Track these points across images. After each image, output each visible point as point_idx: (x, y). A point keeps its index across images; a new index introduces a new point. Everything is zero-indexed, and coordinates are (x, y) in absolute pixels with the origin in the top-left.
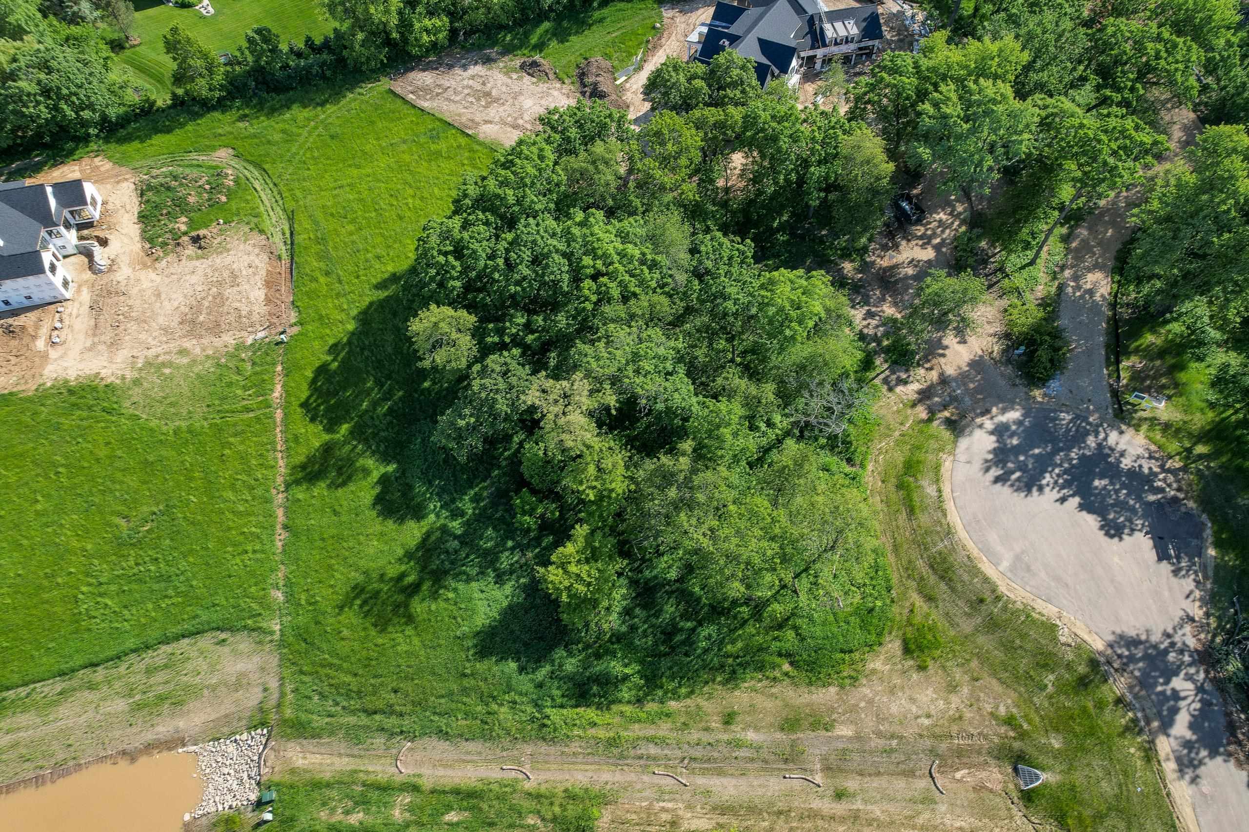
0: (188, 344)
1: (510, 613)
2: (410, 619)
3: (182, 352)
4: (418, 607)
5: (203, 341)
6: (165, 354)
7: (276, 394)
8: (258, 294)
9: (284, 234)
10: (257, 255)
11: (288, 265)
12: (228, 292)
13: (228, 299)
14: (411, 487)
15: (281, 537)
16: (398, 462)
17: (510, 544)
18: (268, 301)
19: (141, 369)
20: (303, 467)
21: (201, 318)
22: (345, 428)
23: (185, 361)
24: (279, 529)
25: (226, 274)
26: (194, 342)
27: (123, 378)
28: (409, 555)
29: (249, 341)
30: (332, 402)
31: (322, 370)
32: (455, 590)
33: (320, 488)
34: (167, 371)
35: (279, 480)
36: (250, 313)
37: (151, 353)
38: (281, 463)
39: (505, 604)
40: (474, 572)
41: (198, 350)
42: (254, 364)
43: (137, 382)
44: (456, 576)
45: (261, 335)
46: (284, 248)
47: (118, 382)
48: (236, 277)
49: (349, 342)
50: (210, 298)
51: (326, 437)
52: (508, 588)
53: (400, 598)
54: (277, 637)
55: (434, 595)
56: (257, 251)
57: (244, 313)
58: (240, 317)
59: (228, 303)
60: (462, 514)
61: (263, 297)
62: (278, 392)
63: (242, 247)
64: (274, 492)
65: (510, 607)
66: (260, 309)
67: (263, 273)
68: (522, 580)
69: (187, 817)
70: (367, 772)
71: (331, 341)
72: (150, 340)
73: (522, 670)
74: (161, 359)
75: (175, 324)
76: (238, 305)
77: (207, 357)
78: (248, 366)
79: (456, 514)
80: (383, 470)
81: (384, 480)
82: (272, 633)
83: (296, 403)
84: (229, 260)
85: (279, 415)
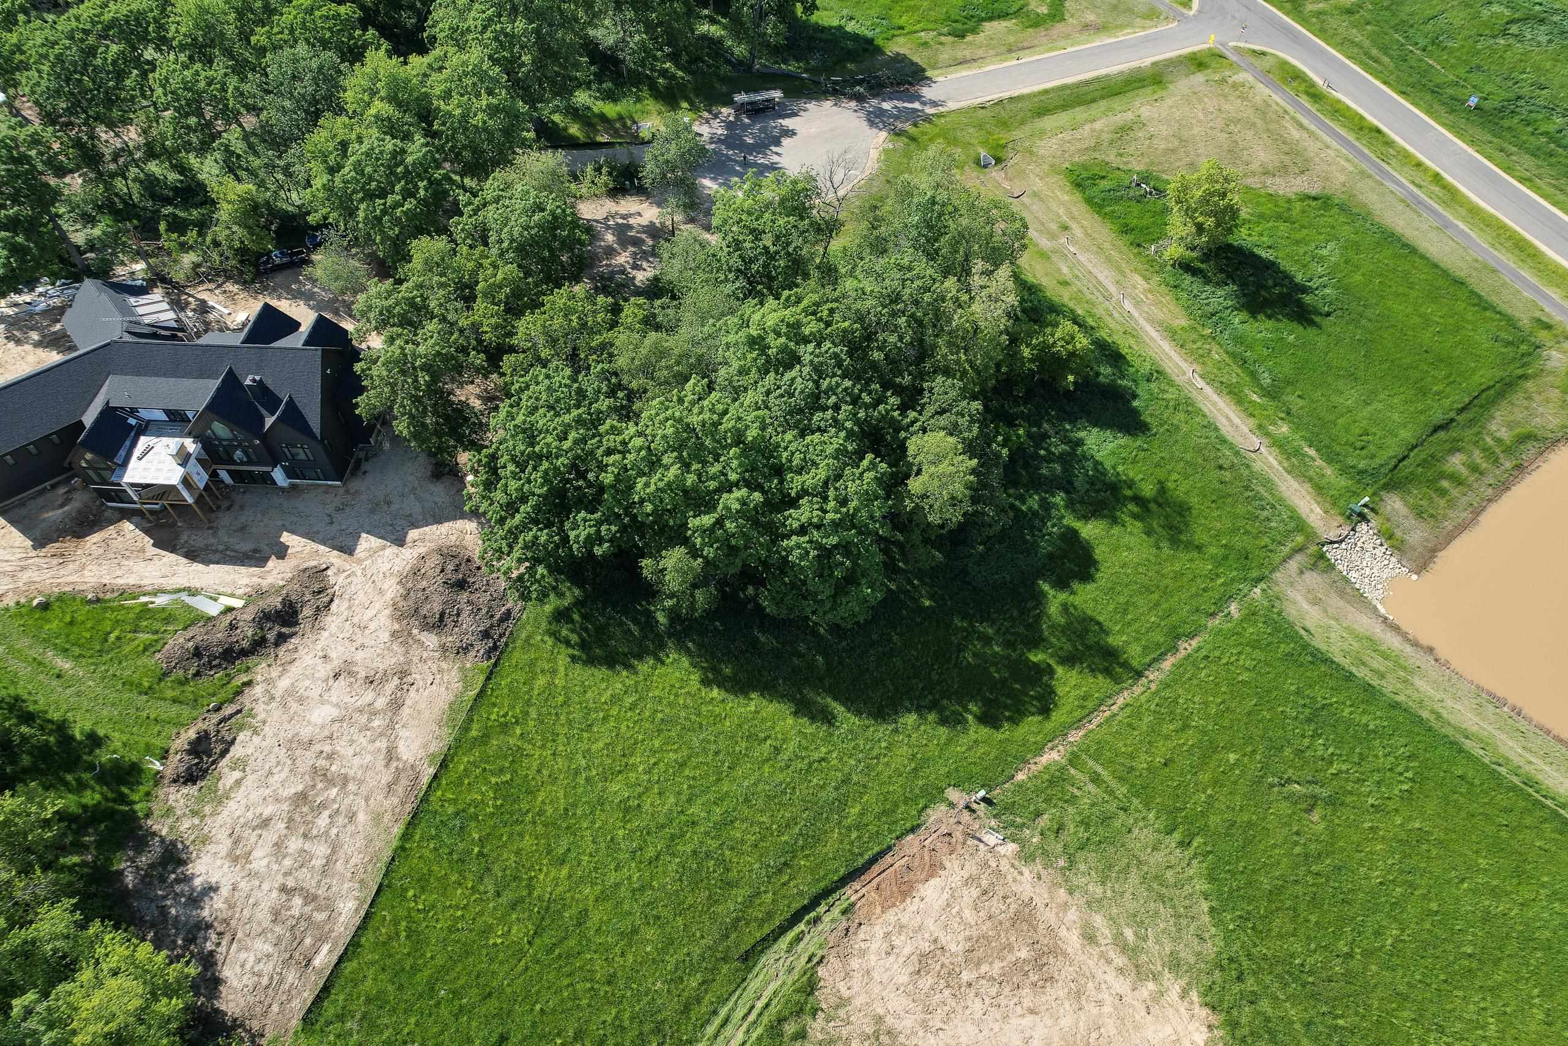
0: (1072, 940)
1: (1099, 422)
2: (1162, 489)
3: (1089, 937)
4: (1148, 490)
5: (1053, 921)
6: (1109, 962)
7: (1054, 755)
8: (932, 892)
9: (799, 939)
10: (863, 953)
11: (856, 885)
12: (955, 946)
13: (970, 939)
14: (1051, 556)
15: (1187, 647)
16: (1034, 583)
17: (1042, 452)
18: (934, 869)
19: (1155, 978)
20: (1108, 672)
21: (1023, 954)
22: (1036, 657)
23: (1098, 920)
24: (1182, 654)
25: (925, 982)
26: (1063, 932)
27: (1184, 994)
28: (1115, 521)
29: (1011, 847)
30: (1018, 686)
31: (989, 719)
32: (1114, 468)
33: (1115, 641)
34: (1129, 933)
35: (1138, 690)
36: (968, 882)
37: (1121, 985)
38: (1120, 701)
39: (1095, 430)
40: (1089, 464)
41: (1072, 915)
42: (1038, 814)
43: (1175, 964)
44: (1104, 473)
45: (991, 839)
46: (827, 918)
47: (1194, 995)
48: (923, 956)
49: (933, 706)
50: (984, 968)
51: (1060, 670)
52: (1082, 434)
53: (1153, 506)
54: (1263, 585)
55: (1130, 484)
56: (855, 963)
57: (975, 893)
58: (985, 893)
59: (975, 933)
60: (1043, 501)
61: (933, 882)
62: (1052, 757)
63: (858, 1002)
64: (1153, 687)
65: (1095, 425)
66: (955, 871)
67: (891, 916)
68: (1068, 427)
69: (1414, 577)
70: (1280, 463)
71: (943, 731)
72: (1107, 1009)
73: (1135, 396)
74: (1120, 961)
75: (1059, 991)
76: (967, 913)
77: (1071, 892)
78: (1044, 821)
79: (1046, 506)
80: (1052, 592)
81: (1062, 584)
82: (1264, 590)
83: (1049, 726)
84: (897, 1002)
85: (1075, 736)
